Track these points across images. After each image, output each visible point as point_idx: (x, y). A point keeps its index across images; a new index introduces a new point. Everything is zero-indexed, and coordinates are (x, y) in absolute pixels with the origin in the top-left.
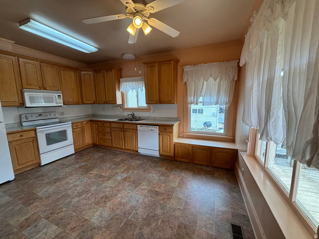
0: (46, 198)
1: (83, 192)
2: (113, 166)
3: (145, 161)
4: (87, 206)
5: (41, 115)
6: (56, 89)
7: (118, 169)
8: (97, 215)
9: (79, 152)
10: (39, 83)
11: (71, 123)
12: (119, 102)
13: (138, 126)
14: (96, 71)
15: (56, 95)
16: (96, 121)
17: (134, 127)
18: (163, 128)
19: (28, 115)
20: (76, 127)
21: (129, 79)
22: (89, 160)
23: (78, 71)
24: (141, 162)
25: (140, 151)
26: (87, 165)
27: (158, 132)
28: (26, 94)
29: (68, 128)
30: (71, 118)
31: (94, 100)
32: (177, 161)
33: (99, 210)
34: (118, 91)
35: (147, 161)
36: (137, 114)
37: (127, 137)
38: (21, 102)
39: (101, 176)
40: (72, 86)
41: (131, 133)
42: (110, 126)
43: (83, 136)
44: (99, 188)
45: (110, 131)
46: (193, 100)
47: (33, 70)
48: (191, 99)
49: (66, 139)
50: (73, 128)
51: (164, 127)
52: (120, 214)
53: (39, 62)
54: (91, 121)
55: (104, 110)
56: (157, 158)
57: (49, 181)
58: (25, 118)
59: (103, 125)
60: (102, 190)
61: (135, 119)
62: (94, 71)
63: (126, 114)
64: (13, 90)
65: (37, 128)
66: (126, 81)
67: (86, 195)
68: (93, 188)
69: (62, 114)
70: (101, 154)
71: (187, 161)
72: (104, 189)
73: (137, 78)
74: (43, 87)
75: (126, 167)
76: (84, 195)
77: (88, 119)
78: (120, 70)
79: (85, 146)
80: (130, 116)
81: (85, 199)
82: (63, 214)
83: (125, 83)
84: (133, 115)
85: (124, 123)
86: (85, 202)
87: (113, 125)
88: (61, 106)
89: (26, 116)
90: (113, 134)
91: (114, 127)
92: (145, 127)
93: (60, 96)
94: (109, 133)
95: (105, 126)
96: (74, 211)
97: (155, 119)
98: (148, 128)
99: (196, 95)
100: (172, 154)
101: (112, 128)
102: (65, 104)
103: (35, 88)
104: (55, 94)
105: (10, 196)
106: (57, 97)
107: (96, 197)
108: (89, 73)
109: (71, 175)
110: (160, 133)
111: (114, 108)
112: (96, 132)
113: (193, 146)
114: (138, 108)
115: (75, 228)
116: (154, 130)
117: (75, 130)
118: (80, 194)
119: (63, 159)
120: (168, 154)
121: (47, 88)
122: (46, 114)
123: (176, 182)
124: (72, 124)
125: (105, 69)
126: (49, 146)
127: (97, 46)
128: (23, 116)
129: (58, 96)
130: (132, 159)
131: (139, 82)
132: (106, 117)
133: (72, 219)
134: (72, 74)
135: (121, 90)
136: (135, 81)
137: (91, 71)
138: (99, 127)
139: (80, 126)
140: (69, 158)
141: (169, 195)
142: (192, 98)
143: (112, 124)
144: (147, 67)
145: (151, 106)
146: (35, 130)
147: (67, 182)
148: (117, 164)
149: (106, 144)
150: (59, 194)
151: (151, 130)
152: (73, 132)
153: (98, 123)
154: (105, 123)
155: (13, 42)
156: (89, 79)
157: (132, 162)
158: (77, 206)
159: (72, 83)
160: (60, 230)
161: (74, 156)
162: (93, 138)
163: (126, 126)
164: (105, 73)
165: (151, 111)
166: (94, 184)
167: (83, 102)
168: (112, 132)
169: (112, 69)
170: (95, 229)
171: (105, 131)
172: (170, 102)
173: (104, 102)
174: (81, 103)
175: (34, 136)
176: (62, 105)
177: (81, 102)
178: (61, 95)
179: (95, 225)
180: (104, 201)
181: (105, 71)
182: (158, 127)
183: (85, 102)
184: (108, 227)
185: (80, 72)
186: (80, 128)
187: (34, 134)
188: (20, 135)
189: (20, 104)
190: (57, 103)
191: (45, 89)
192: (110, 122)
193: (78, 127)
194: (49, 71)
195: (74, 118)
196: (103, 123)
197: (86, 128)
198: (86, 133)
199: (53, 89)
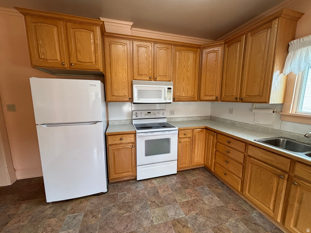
5: (150, 113)
6: (168, 80)
9: (183, 173)
10: (150, 72)
11: (177, 128)
14: (230, 42)
16: (215, 132)
19: (138, 112)
20: (184, 136)
23: (199, 50)
28: (134, 86)
29: (172, 135)
30: (181, 119)
31: (218, 94)
34: (279, 71)
38: (130, 97)
40: (188, 74)
42: (243, 151)
45: (242, 161)
47: (146, 55)
49: (168, 152)
50: (180, 137)
53: (153, 44)
54: (207, 129)
55: (231, 111)
58: (135, 115)
59: (229, 142)
62: (226, 43)
64: (124, 82)
65: (138, 131)
69: (172, 113)
74: (153, 78)
77: (203, 125)
79: (193, 166)
85: (294, 161)
87: (252, 151)
88: (170, 103)
89: (136, 113)
90: (249, 170)
93: (170, 89)
94: (239, 163)
95: (233, 146)
101: (249, 156)
102: (176, 100)
103: (144, 79)
104: (165, 87)
106: (166, 89)
108: (216, 49)
111: (254, 111)
112: (213, 150)
117: (182, 140)
119: (161, 180)
121: (158, 79)
122: (155, 112)
124: (179, 130)
126: (147, 157)
128: (134, 113)
129: (169, 88)
132: (233, 125)
134: (191, 55)
137: (220, 45)
138: (221, 143)
139: (190, 135)
140: (168, 180)
143: (250, 147)
146: (135, 134)
149: (227, 179)
152: (179, 142)
153: (219, 135)
154: (232, 140)
155: (131, 24)
156: (215, 59)
159: (189, 68)
163: (299, 170)
164: (250, 39)
167: (200, 98)
171: (229, 155)
173: (236, 99)
174: (196, 99)
176: (171, 101)
178: (172, 87)
181: (248, 35)
183: (202, 98)
185: (203, 50)
186: (190, 138)
187: (133, 139)
188: (119, 138)
189: (130, 99)
190: (165, 99)
191: (155, 79)
192: (247, 144)
193: (188, 136)
194: (162, 53)
195: (186, 119)
196: (229, 139)
197: (198, 139)
198: (196, 146)
199: (163, 79)
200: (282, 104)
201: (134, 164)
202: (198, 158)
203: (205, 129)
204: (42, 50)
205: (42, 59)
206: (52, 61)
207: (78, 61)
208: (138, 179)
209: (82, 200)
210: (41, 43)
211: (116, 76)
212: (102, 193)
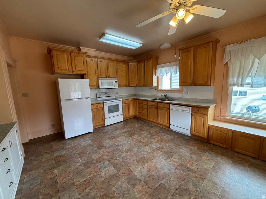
0: (108, 147)
1: (129, 150)
2: (149, 136)
3: (176, 137)
4: (131, 161)
5: (106, 94)
6: (115, 77)
7: (152, 138)
8: (138, 170)
9: (126, 121)
10: (106, 73)
11: (122, 99)
12: (155, 84)
13: (171, 105)
14: (139, 62)
15: (114, 81)
16: (137, 99)
17: (167, 106)
18: (196, 110)
19: (100, 94)
20: (125, 103)
21: (165, 65)
22: (132, 127)
23: (127, 63)
24: (172, 137)
25: (171, 127)
26: (130, 131)
27: (191, 112)
28: (100, 80)
29: (120, 103)
30: (122, 96)
31: (137, 83)
32: (210, 143)
33: (140, 167)
34: (155, 75)
35: (178, 137)
36: (170, 95)
37: (160, 114)
38: (97, 86)
39: (140, 142)
40: (124, 74)
41: (164, 111)
42: (147, 104)
43: (129, 110)
44: (139, 150)
45: (147, 108)
46: (237, 82)
47: (104, 65)
48: (233, 80)
49: (118, 111)
50: (123, 103)
51: (198, 109)
52: (155, 176)
53: (106, 60)
54: (134, 99)
55: (143, 91)
56: (188, 136)
57: (109, 137)
59: (142, 102)
60: (141, 152)
61: (167, 99)
62: (138, 62)
63: (160, 95)
64: (94, 79)
65: (104, 102)
66: (162, 67)
67: (131, 153)
68: (135, 149)
69: (117, 93)
70: (140, 125)
71: (224, 146)
72: (143, 152)
73: (171, 63)
74: (108, 76)
75: (159, 139)
76: (129, 152)
77: (132, 98)
78: (158, 58)
79: (129, 117)
80: (164, 97)
81: (130, 155)
82: (117, 161)
83: (161, 69)
84: (166, 96)
85: (158, 102)
86: (130, 157)
87: (150, 103)
88: (117, 88)
89: (99, 94)
90: (149, 110)
91: (151, 105)
92: (177, 107)
93: (116, 81)
94: (146, 109)
95: (144, 103)
96: (124, 162)
97: (187, 100)
98: (180, 108)
99: (241, 75)
100: (205, 136)
101: (149, 105)
102: (119, 86)
103: (104, 77)
105: (91, 141)
106: (115, 82)
107: (137, 157)
108: (134, 63)
109: (121, 136)
110: (193, 114)
111: (150, 90)
112: (137, 107)
113: (233, 132)
114: (171, 89)
115: (124, 173)
116: (186, 110)
117: (124, 105)
118: (127, 151)
119: (116, 124)
120: (201, 135)
122: (109, 93)
123: (210, 165)
125: (146, 60)
126: (109, 114)
127: (141, 42)
128: (98, 94)
130: (164, 133)
131: (173, 67)
132: (144, 96)
133: (122, 166)
134: (124, 65)
135: (157, 75)
136: (169, 66)
137: (136, 62)
138: (140, 103)
139: (127, 102)
140: (120, 124)
141: (201, 175)
142: (235, 79)
143: (148, 102)
144: (182, 53)
145: (184, 88)
146: (103, 103)
147: (119, 140)
148: (152, 135)
149: (143, 117)
150: (114, 147)
151: (184, 110)
152: (123, 106)
153: (139, 100)
154: (143, 101)
155: (95, 50)
156: (134, 68)
157: (164, 136)
158: (125, 159)
159: (123, 72)
160: (115, 172)
161: (122, 123)
162: (135, 112)
163: (159, 105)
164: (146, 62)
165: (184, 93)
166: (135, 146)
167: (129, 85)
168: (149, 108)
169: (151, 58)
170: (137, 180)
171: (143, 107)
172: (206, 84)
173: (144, 85)
175: (103, 107)
177: (128, 85)
178: (117, 80)
179: (137, 177)
180: (143, 162)
181: (145, 61)
182: (191, 108)
183: (131, 85)
184: (146, 182)
185: (129, 64)
186: (127, 103)
187: (103, 106)
188: (96, 106)
189: (97, 87)
190: (114, 86)
191: (109, 77)
192: (148, 101)
193: (126, 103)
194: (111, 65)
195: (124, 96)
196: (142, 101)
197: (131, 104)
198: (130, 107)
199: (113, 77)
200: (157, 86)
201: (103, 118)
202: (131, 113)
203: (133, 99)
204: (59, 65)
205: (60, 69)
206: (64, 70)
207: (76, 70)
208: (106, 125)
209: (83, 136)
210: (59, 62)
211: (90, 76)
212: (91, 132)
